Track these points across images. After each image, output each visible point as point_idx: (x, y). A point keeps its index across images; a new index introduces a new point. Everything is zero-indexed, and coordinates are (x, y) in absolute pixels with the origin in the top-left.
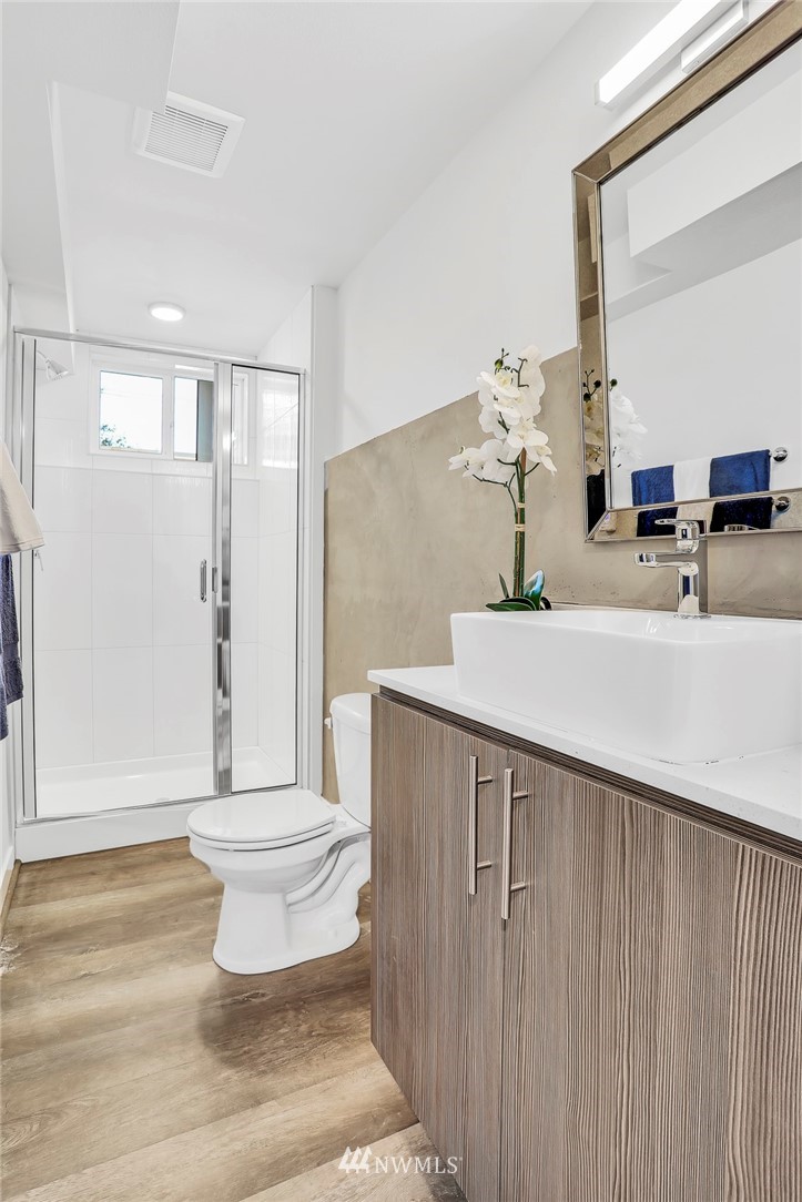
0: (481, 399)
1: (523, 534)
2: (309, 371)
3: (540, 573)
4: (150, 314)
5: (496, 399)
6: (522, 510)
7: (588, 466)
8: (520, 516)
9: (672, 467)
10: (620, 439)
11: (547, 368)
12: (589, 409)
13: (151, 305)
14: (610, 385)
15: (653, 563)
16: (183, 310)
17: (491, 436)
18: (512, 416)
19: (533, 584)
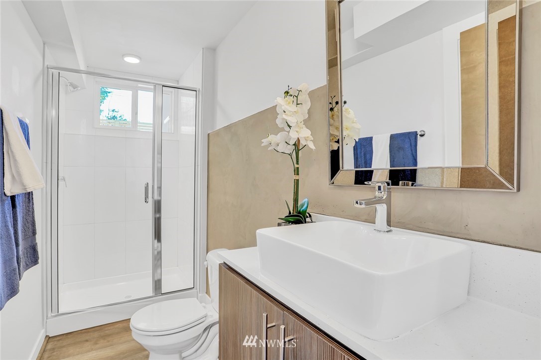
0: (278, 110)
1: (298, 180)
2: (201, 89)
3: (306, 200)
4: (123, 60)
5: (285, 112)
6: (298, 168)
7: (332, 146)
8: (297, 171)
9: (372, 137)
10: (348, 131)
11: (312, 94)
12: (333, 116)
13: (124, 56)
14: (343, 103)
15: (363, 206)
16: (140, 58)
17: (283, 130)
18: (292, 120)
19: (303, 206)
